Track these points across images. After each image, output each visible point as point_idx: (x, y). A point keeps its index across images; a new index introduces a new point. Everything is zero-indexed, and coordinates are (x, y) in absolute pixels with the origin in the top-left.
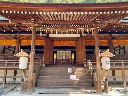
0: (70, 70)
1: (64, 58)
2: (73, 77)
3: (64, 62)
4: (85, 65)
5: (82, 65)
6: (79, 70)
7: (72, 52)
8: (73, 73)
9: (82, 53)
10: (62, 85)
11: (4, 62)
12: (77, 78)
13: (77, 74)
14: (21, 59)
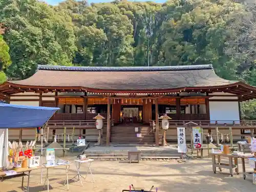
0: (137, 129)
1: (131, 116)
2: (139, 136)
3: (131, 120)
4: (151, 125)
5: (148, 125)
6: (145, 129)
7: (139, 110)
8: (139, 132)
9: (149, 112)
10: (130, 141)
11: (79, 122)
12: (142, 136)
13: (142, 133)
14: (97, 121)
